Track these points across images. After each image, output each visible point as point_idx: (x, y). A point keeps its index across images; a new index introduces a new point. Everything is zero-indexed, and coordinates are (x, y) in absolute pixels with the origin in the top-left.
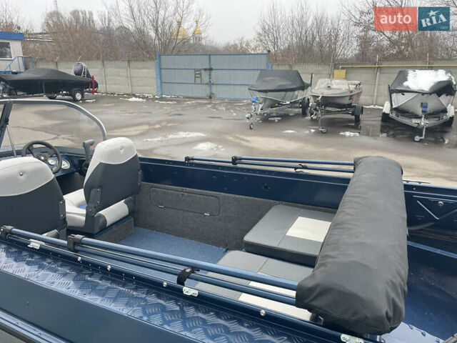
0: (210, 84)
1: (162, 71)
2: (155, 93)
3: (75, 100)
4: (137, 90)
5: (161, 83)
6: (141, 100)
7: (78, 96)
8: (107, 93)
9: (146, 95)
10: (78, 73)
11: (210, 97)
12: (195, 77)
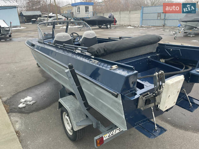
0: (165, 19)
1: (143, 14)
2: (139, 24)
3: (107, 28)
4: (132, 23)
5: (142, 20)
6: (132, 27)
7: (109, 26)
8: (120, 25)
9: (135, 25)
10: (110, 17)
11: (164, 26)
12: (158, 17)
